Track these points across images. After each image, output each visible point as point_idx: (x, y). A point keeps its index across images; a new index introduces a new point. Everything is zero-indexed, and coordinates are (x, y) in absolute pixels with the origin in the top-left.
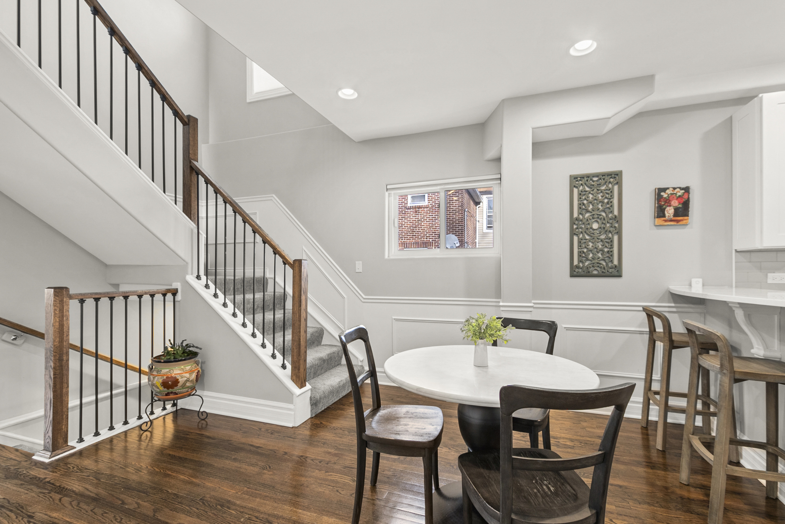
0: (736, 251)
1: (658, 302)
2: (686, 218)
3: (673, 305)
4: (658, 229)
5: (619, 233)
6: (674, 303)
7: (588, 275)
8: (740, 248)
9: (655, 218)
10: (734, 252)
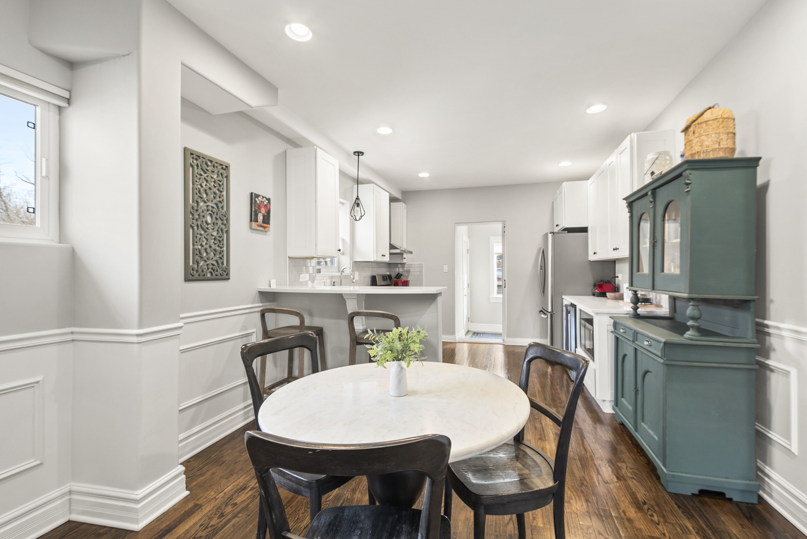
0: (289, 258)
1: (252, 303)
2: (268, 225)
3: (261, 304)
4: (252, 232)
5: (227, 232)
6: (261, 303)
7: (202, 278)
8: (292, 255)
9: (251, 221)
10: (288, 257)
